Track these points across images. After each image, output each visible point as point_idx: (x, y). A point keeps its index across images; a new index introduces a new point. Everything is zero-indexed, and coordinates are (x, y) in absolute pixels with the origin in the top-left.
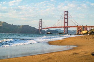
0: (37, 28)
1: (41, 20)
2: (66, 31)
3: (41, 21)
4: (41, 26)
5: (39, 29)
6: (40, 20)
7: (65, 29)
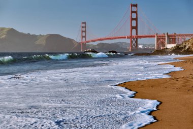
0: (77, 41)
1: (85, 23)
2: (134, 44)
3: (84, 25)
4: (85, 37)
5: (80, 41)
6: (83, 23)
7: (132, 42)
